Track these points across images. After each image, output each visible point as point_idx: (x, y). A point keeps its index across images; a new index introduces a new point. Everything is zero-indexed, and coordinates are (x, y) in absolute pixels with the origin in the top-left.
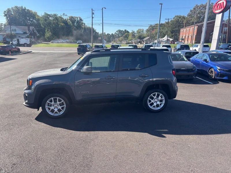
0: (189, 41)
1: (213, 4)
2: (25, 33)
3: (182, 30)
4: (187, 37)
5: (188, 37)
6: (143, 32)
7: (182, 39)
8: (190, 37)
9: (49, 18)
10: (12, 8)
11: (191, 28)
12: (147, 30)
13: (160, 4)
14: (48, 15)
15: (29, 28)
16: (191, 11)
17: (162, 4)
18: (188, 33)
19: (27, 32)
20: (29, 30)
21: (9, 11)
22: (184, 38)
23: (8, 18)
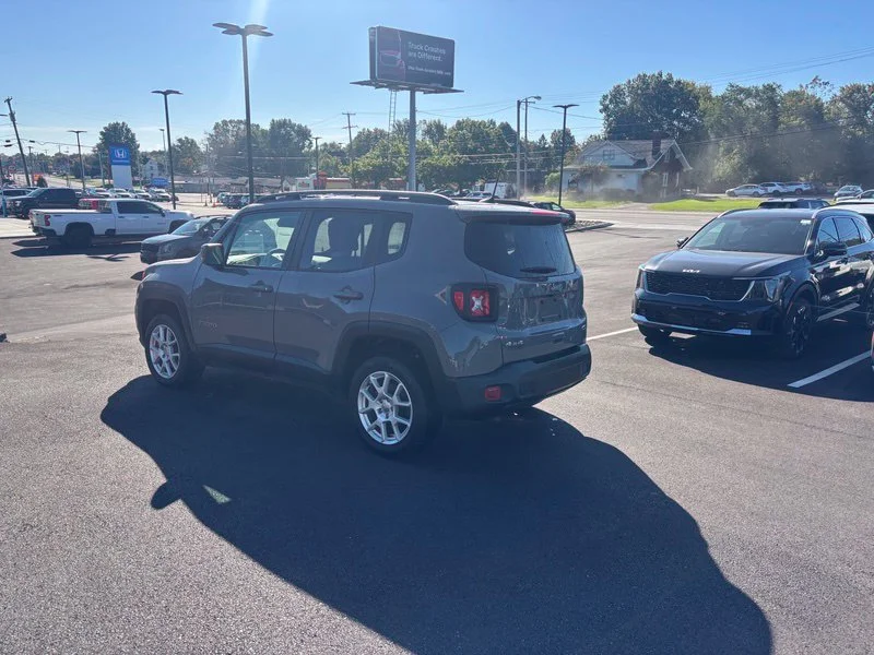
2: (641, 163)
9: (740, 103)
10: (629, 81)
14: (742, 91)
15: (657, 145)
19: (650, 158)
20: (656, 152)
21: (617, 94)
23: (609, 116)
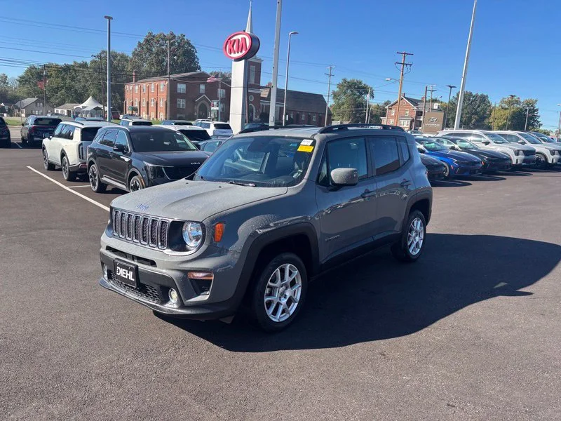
0: (153, 115)
1: (184, 36)
3: (128, 87)
4: (144, 104)
5: (148, 103)
6: (5, 83)
7: (134, 109)
8: (152, 105)
11: (153, 86)
12: (22, 78)
13: (106, 17)
16: (140, 45)
17: (110, 18)
18: (147, 95)
22: (136, 105)
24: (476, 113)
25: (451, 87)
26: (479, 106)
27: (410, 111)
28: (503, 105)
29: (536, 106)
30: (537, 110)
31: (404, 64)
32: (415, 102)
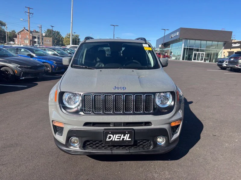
24: (56, 39)
25: (52, 27)
26: (57, 36)
27: (29, 36)
28: (68, 36)
29: (79, 38)
30: (80, 39)
31: (29, 13)
32: (31, 32)
